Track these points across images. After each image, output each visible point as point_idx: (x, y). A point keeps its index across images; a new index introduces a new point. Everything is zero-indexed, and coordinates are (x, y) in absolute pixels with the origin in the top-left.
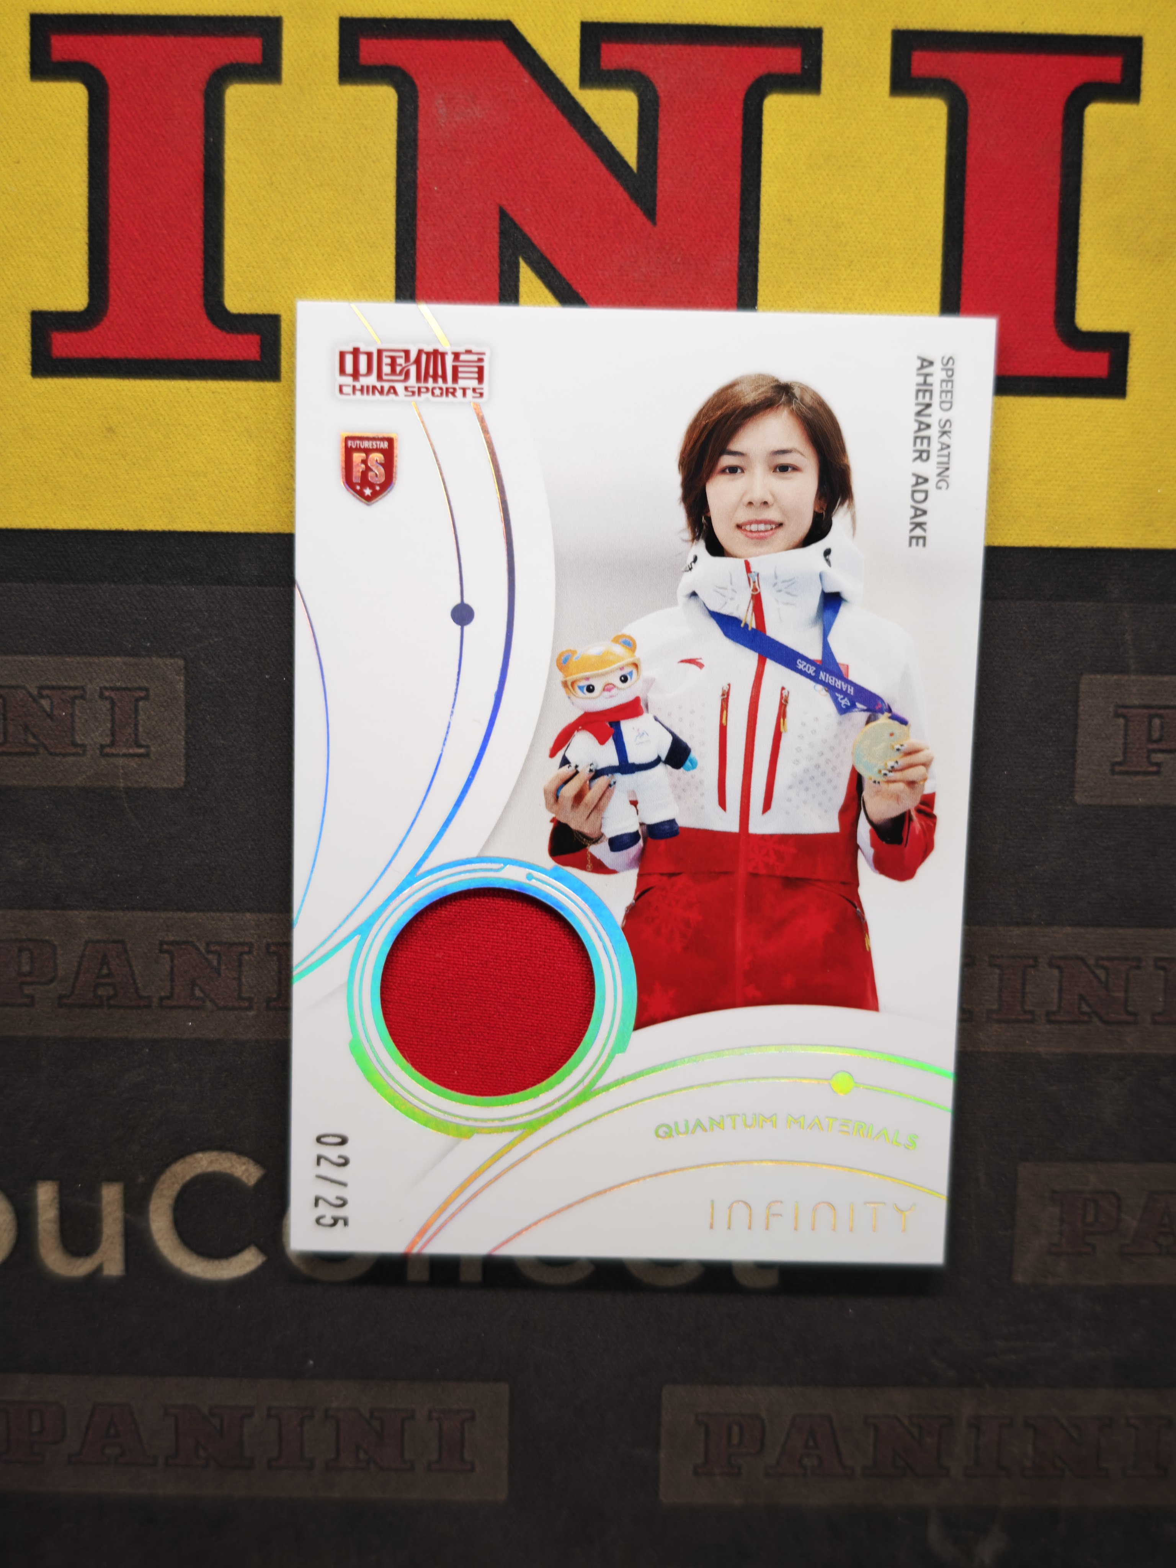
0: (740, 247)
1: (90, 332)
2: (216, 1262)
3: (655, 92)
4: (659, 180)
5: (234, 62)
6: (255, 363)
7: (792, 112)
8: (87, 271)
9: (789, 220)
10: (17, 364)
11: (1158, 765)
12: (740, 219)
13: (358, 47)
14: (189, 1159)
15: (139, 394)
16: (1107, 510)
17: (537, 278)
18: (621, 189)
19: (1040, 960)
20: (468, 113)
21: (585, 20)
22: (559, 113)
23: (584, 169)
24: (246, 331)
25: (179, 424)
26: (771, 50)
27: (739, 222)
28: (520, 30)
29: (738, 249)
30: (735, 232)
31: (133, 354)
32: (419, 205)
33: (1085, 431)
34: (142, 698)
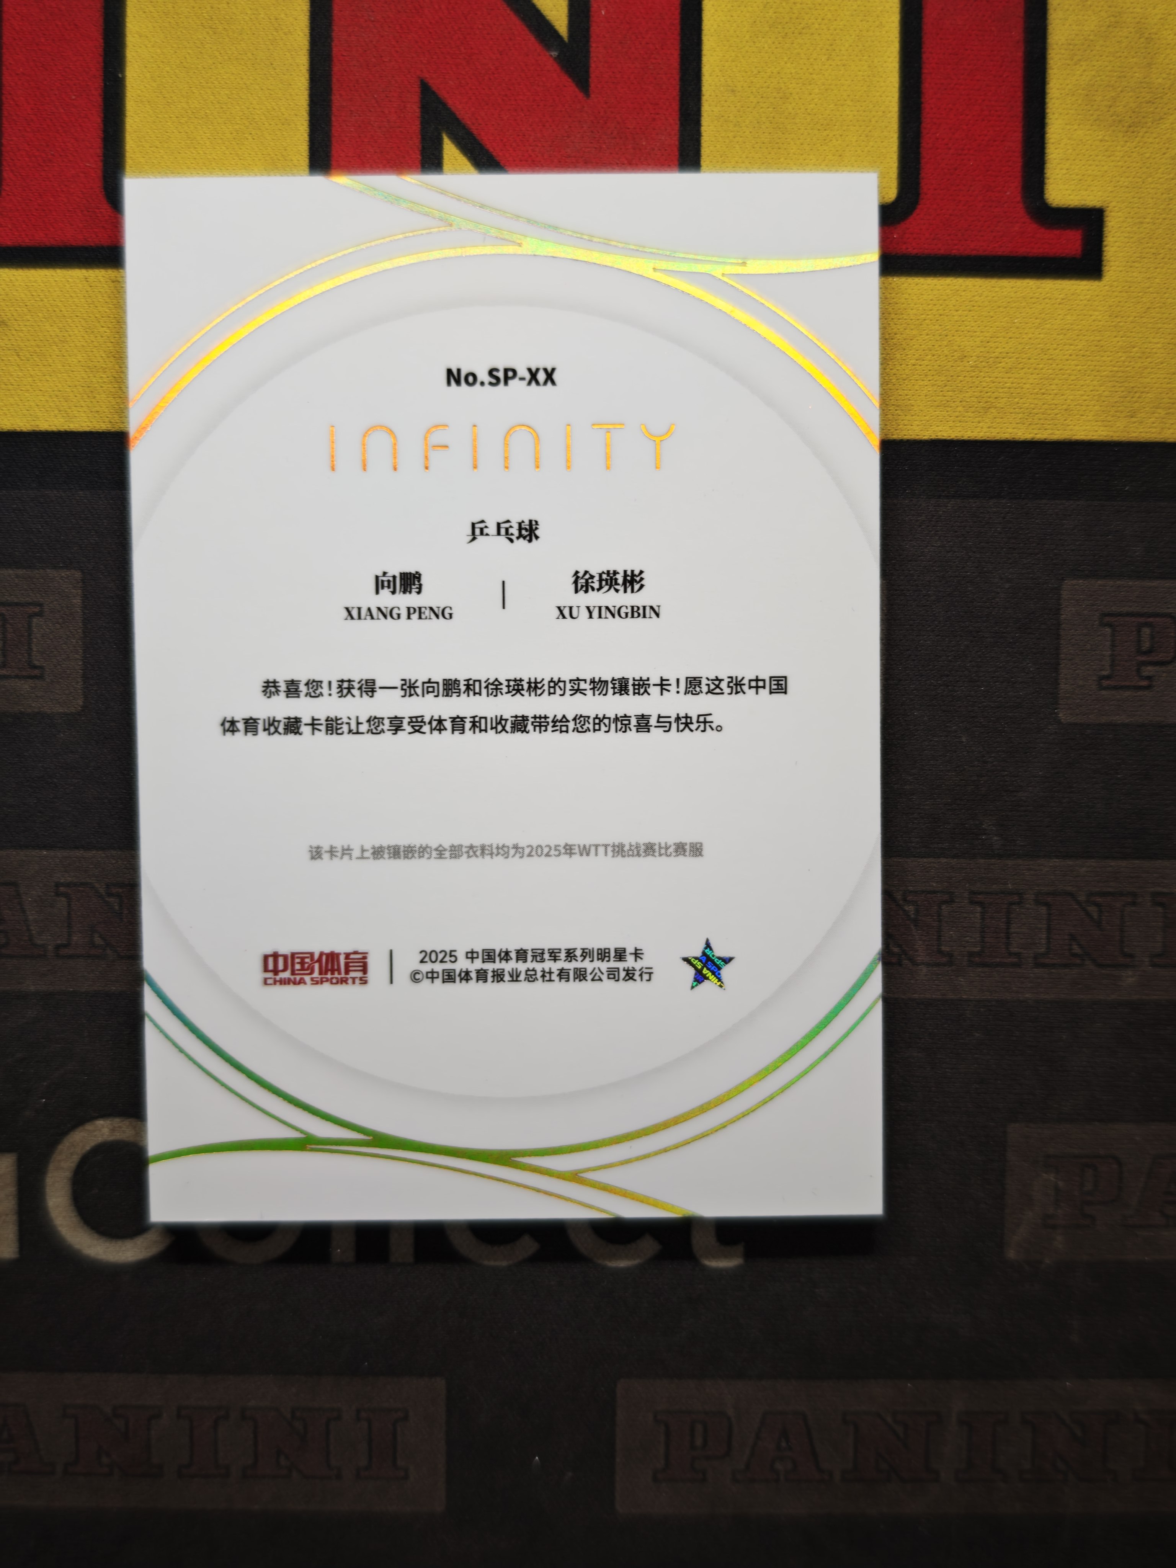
0: (680, 120)
2: (121, 1246)
4: (592, 49)
9: (733, 91)
11: (1149, 678)
12: (680, 89)
14: (88, 1127)
15: (34, 284)
16: (1085, 400)
17: (461, 155)
18: (551, 61)
19: (1025, 896)
23: (511, 39)
25: (77, 316)
27: (678, 93)
29: (678, 122)
30: (676, 106)
31: (26, 241)
32: (334, 80)
33: (1059, 315)
34: (36, 614)
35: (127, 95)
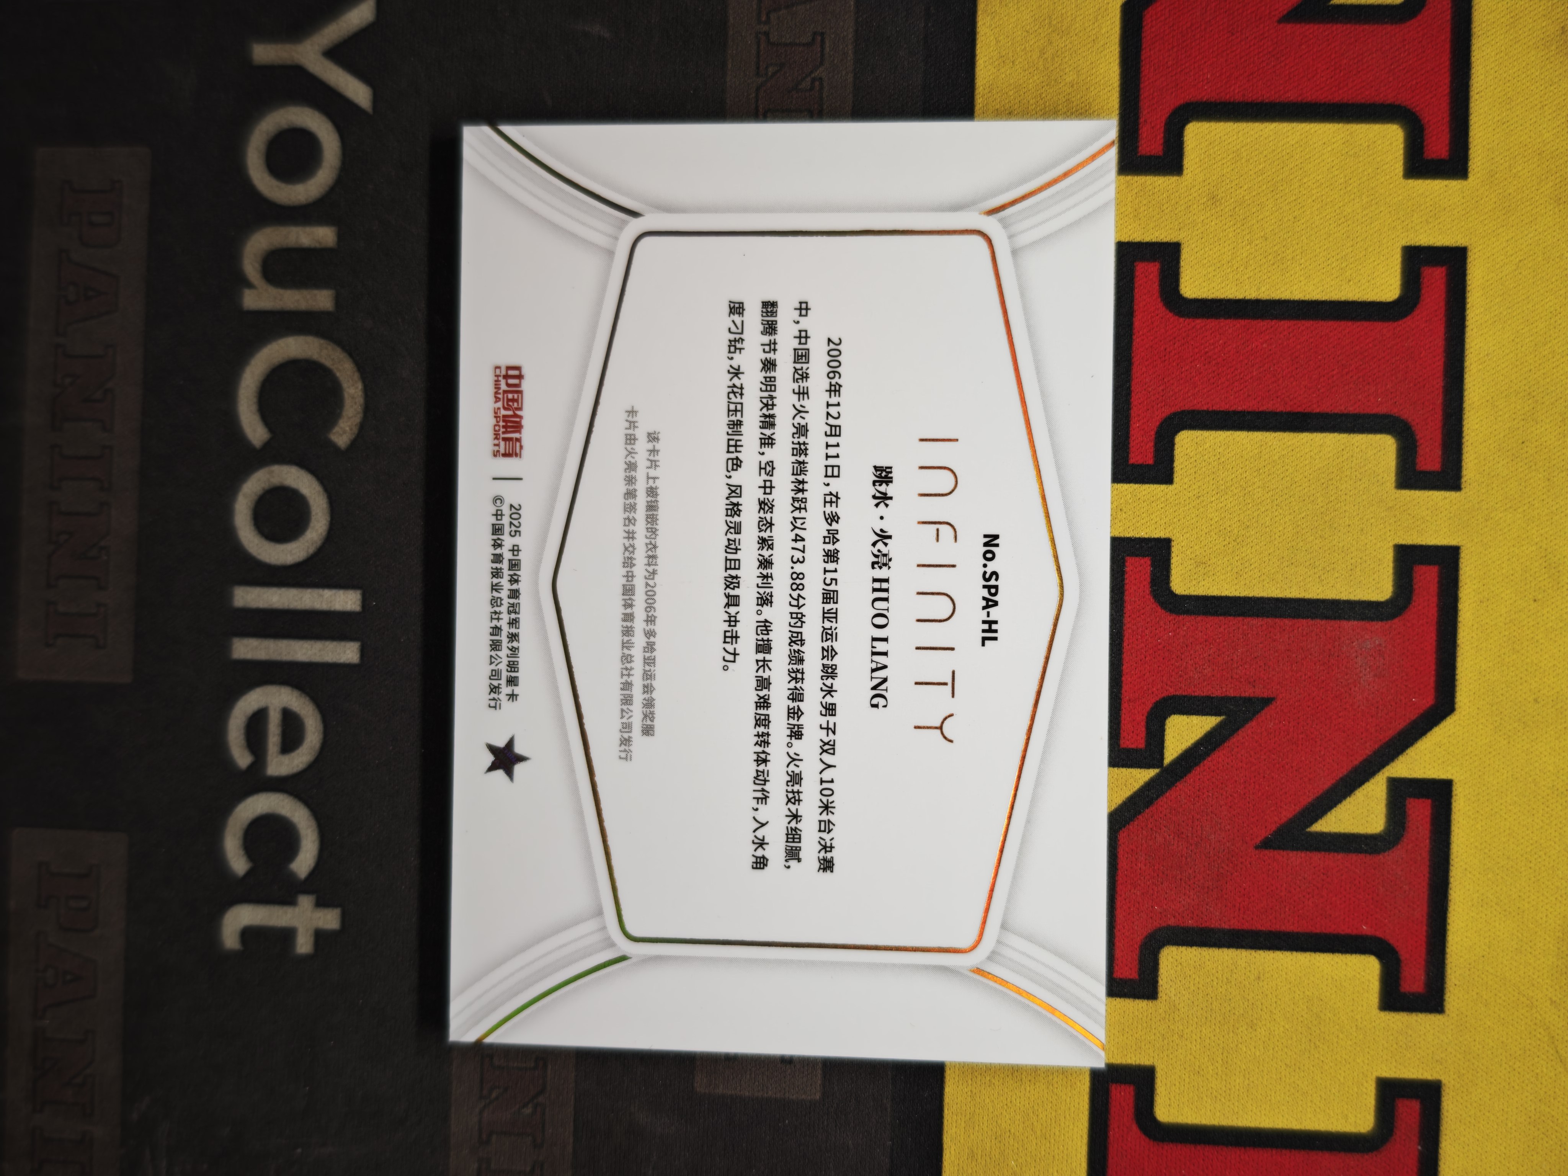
0: (1233, 929)
1: (1159, 300)
2: (255, 400)
3: (1384, 851)
4: (1299, 853)
5: (1418, 444)
6: (1126, 459)
7: (1363, 982)
8: (1219, 298)
9: (1259, 978)
10: (1129, 227)
12: (1261, 931)
13: (1430, 564)
14: (357, 376)
17: (1205, 732)
18: (1290, 815)
20: (1365, 669)
21: (1454, 783)
22: (1365, 757)
23: (1310, 780)
24: (1157, 451)
26: (1423, 963)
27: (1258, 929)
28: (1444, 721)
29: (1231, 928)
30: (1246, 926)
31: (1137, 341)
32: (1276, 620)
35: (1268, 433)
